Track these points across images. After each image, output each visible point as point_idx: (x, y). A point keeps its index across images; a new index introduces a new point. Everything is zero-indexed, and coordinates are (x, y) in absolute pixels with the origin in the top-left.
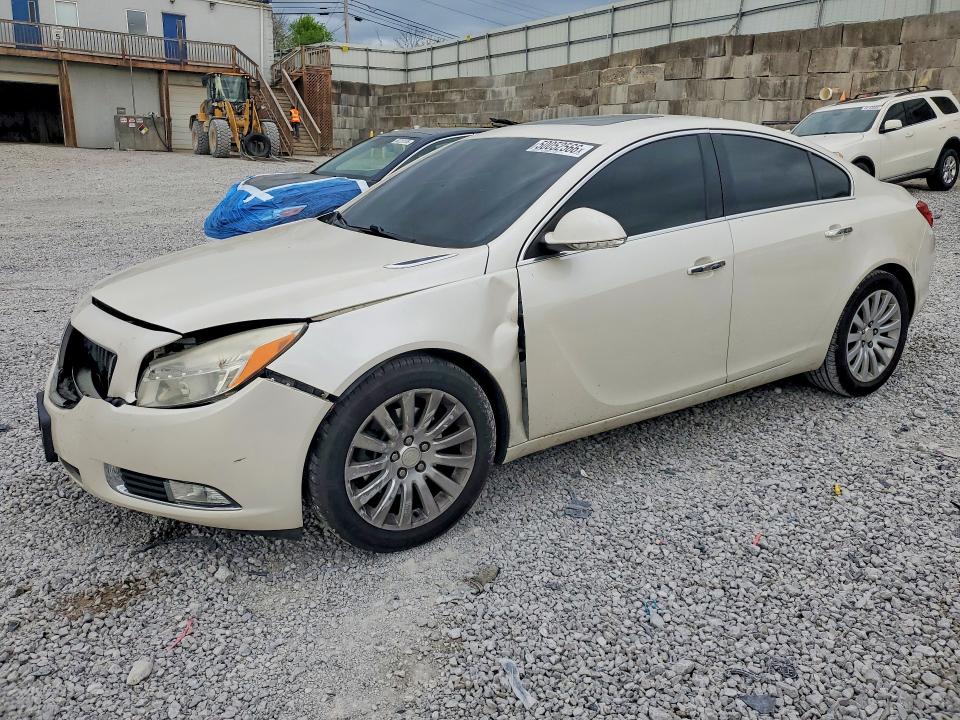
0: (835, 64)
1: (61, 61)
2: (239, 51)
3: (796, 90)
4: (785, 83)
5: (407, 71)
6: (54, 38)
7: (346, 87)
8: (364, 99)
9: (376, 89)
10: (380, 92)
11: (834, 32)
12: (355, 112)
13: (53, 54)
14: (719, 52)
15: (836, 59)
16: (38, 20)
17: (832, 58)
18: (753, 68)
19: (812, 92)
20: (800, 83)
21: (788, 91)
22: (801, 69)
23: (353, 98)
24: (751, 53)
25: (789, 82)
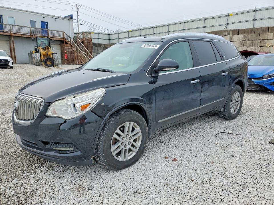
0: (268, 37)
1: (11, 36)
2: (65, 33)
3: (256, 44)
4: (253, 42)
5: (109, 40)
6: (10, 29)
7: (94, 44)
8: (99, 48)
9: (102, 45)
10: (103, 46)
11: (266, 29)
12: (97, 52)
13: (9, 34)
14: (227, 34)
15: (268, 36)
16: (2, 23)
17: (267, 36)
18: (240, 38)
19: (262, 45)
20: (258, 42)
21: (254, 45)
22: (257, 38)
23: (96, 48)
24: (238, 34)
25: (254, 42)
